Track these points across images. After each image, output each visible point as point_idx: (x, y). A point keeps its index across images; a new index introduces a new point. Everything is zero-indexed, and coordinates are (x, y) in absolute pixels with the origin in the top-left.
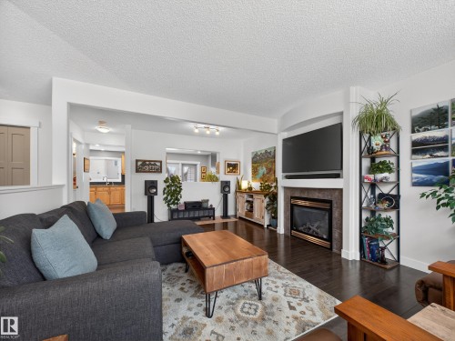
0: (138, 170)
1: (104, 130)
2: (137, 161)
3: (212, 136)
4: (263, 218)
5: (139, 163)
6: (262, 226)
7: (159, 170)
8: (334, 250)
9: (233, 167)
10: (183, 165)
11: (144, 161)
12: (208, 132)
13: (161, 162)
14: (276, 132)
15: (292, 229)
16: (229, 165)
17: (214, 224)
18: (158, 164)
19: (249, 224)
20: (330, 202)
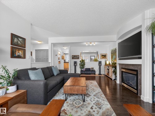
0: (73, 58)
1: (65, 48)
2: (72, 56)
3: (93, 46)
4: (112, 76)
5: (73, 56)
6: (112, 79)
7: (78, 58)
8: (139, 95)
9: (104, 56)
10: (90, 56)
11: (74, 56)
12: (91, 45)
13: (79, 56)
14: (116, 41)
15: (122, 82)
16: (102, 56)
17: (95, 76)
18: (78, 56)
19: (108, 78)
20: (137, 71)
